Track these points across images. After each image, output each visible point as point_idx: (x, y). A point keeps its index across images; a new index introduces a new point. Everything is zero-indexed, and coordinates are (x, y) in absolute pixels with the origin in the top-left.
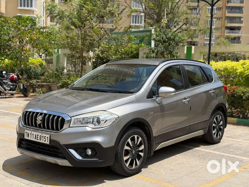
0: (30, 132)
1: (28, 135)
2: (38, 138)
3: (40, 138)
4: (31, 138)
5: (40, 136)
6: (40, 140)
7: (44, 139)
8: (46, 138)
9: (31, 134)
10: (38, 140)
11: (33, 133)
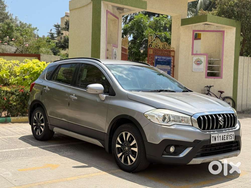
0: (216, 135)
1: (215, 139)
2: (225, 139)
3: (227, 137)
4: (218, 140)
5: (227, 135)
6: (227, 139)
7: (230, 138)
8: (232, 136)
9: (218, 137)
10: (225, 140)
11: (220, 135)
